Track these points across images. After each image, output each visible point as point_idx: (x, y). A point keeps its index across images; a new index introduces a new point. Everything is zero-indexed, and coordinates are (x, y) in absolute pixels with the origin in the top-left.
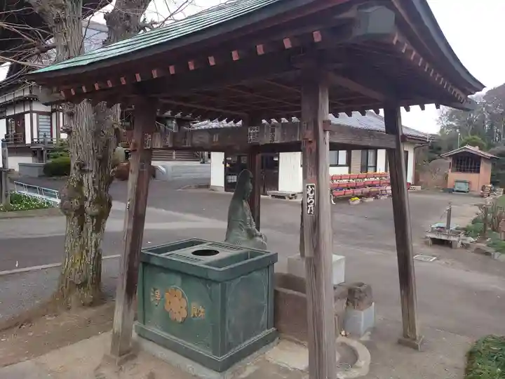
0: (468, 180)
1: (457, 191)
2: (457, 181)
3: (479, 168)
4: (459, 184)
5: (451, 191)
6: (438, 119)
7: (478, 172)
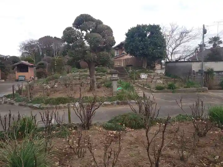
0: (24, 75)
1: (20, 80)
2: (20, 76)
3: (28, 70)
4: (20, 77)
5: (17, 81)
6: (20, 49)
7: (28, 72)
